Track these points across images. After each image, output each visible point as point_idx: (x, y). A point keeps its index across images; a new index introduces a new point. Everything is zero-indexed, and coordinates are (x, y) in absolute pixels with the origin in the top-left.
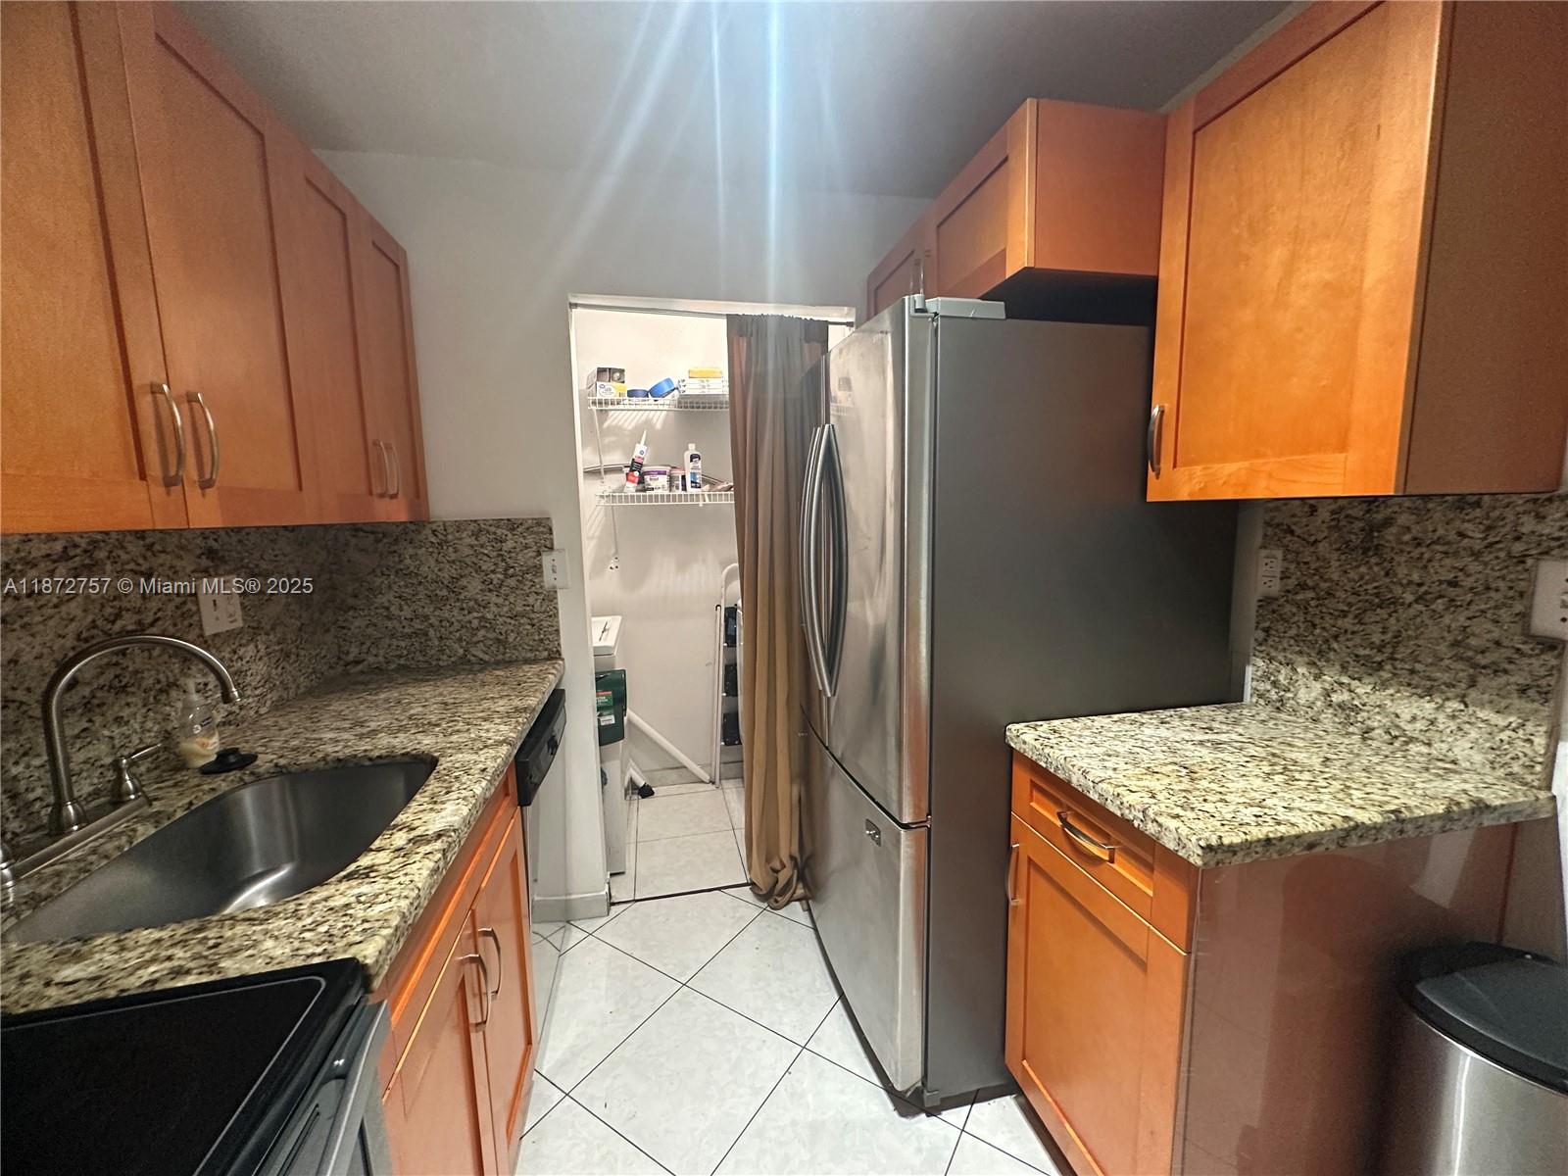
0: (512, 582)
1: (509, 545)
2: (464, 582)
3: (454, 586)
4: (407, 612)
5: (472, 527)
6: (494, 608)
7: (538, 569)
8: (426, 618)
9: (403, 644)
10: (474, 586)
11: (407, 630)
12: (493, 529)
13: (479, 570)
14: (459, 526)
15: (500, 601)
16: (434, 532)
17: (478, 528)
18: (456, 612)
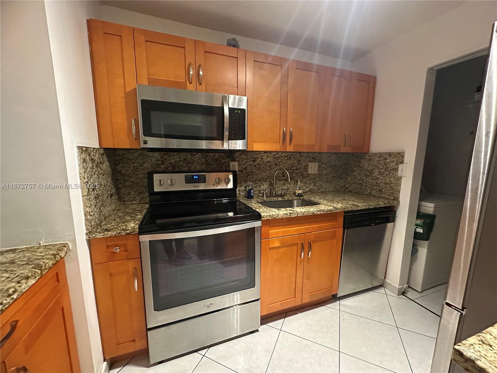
1: (388, 161)
2: (374, 171)
3: (371, 172)
4: (359, 178)
5: (379, 155)
6: (380, 180)
7: (396, 170)
8: (363, 180)
9: (357, 186)
10: (376, 172)
11: (359, 183)
12: (384, 156)
13: (378, 168)
14: (376, 154)
15: (382, 178)
16: (369, 156)
18: (370, 179)
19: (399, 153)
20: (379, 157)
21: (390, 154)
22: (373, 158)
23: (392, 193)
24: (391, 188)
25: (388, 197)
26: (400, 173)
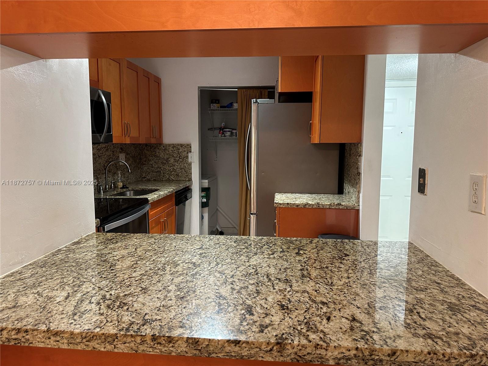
0: (181, 160)
1: (181, 150)
2: (170, 159)
3: (167, 160)
4: (156, 166)
5: (172, 145)
6: (176, 166)
7: (187, 157)
8: (161, 168)
9: (155, 174)
10: (172, 160)
11: (156, 171)
12: (177, 146)
13: (173, 156)
14: (169, 145)
15: (178, 165)
16: (164, 146)
17: (174, 146)
18: (167, 167)
19: (188, 145)
20: (173, 147)
21: (182, 145)
22: (167, 148)
23: (187, 175)
24: (185, 171)
25: (184, 179)
26: (190, 160)
